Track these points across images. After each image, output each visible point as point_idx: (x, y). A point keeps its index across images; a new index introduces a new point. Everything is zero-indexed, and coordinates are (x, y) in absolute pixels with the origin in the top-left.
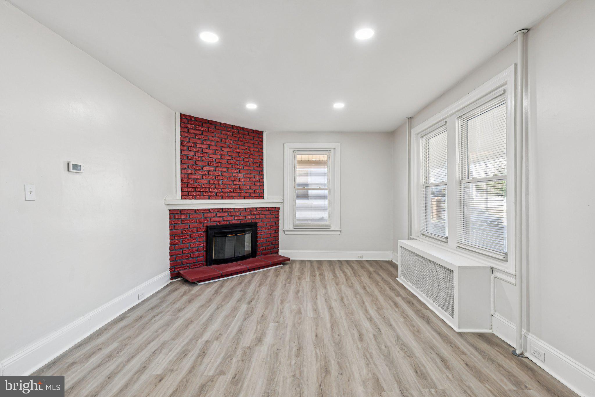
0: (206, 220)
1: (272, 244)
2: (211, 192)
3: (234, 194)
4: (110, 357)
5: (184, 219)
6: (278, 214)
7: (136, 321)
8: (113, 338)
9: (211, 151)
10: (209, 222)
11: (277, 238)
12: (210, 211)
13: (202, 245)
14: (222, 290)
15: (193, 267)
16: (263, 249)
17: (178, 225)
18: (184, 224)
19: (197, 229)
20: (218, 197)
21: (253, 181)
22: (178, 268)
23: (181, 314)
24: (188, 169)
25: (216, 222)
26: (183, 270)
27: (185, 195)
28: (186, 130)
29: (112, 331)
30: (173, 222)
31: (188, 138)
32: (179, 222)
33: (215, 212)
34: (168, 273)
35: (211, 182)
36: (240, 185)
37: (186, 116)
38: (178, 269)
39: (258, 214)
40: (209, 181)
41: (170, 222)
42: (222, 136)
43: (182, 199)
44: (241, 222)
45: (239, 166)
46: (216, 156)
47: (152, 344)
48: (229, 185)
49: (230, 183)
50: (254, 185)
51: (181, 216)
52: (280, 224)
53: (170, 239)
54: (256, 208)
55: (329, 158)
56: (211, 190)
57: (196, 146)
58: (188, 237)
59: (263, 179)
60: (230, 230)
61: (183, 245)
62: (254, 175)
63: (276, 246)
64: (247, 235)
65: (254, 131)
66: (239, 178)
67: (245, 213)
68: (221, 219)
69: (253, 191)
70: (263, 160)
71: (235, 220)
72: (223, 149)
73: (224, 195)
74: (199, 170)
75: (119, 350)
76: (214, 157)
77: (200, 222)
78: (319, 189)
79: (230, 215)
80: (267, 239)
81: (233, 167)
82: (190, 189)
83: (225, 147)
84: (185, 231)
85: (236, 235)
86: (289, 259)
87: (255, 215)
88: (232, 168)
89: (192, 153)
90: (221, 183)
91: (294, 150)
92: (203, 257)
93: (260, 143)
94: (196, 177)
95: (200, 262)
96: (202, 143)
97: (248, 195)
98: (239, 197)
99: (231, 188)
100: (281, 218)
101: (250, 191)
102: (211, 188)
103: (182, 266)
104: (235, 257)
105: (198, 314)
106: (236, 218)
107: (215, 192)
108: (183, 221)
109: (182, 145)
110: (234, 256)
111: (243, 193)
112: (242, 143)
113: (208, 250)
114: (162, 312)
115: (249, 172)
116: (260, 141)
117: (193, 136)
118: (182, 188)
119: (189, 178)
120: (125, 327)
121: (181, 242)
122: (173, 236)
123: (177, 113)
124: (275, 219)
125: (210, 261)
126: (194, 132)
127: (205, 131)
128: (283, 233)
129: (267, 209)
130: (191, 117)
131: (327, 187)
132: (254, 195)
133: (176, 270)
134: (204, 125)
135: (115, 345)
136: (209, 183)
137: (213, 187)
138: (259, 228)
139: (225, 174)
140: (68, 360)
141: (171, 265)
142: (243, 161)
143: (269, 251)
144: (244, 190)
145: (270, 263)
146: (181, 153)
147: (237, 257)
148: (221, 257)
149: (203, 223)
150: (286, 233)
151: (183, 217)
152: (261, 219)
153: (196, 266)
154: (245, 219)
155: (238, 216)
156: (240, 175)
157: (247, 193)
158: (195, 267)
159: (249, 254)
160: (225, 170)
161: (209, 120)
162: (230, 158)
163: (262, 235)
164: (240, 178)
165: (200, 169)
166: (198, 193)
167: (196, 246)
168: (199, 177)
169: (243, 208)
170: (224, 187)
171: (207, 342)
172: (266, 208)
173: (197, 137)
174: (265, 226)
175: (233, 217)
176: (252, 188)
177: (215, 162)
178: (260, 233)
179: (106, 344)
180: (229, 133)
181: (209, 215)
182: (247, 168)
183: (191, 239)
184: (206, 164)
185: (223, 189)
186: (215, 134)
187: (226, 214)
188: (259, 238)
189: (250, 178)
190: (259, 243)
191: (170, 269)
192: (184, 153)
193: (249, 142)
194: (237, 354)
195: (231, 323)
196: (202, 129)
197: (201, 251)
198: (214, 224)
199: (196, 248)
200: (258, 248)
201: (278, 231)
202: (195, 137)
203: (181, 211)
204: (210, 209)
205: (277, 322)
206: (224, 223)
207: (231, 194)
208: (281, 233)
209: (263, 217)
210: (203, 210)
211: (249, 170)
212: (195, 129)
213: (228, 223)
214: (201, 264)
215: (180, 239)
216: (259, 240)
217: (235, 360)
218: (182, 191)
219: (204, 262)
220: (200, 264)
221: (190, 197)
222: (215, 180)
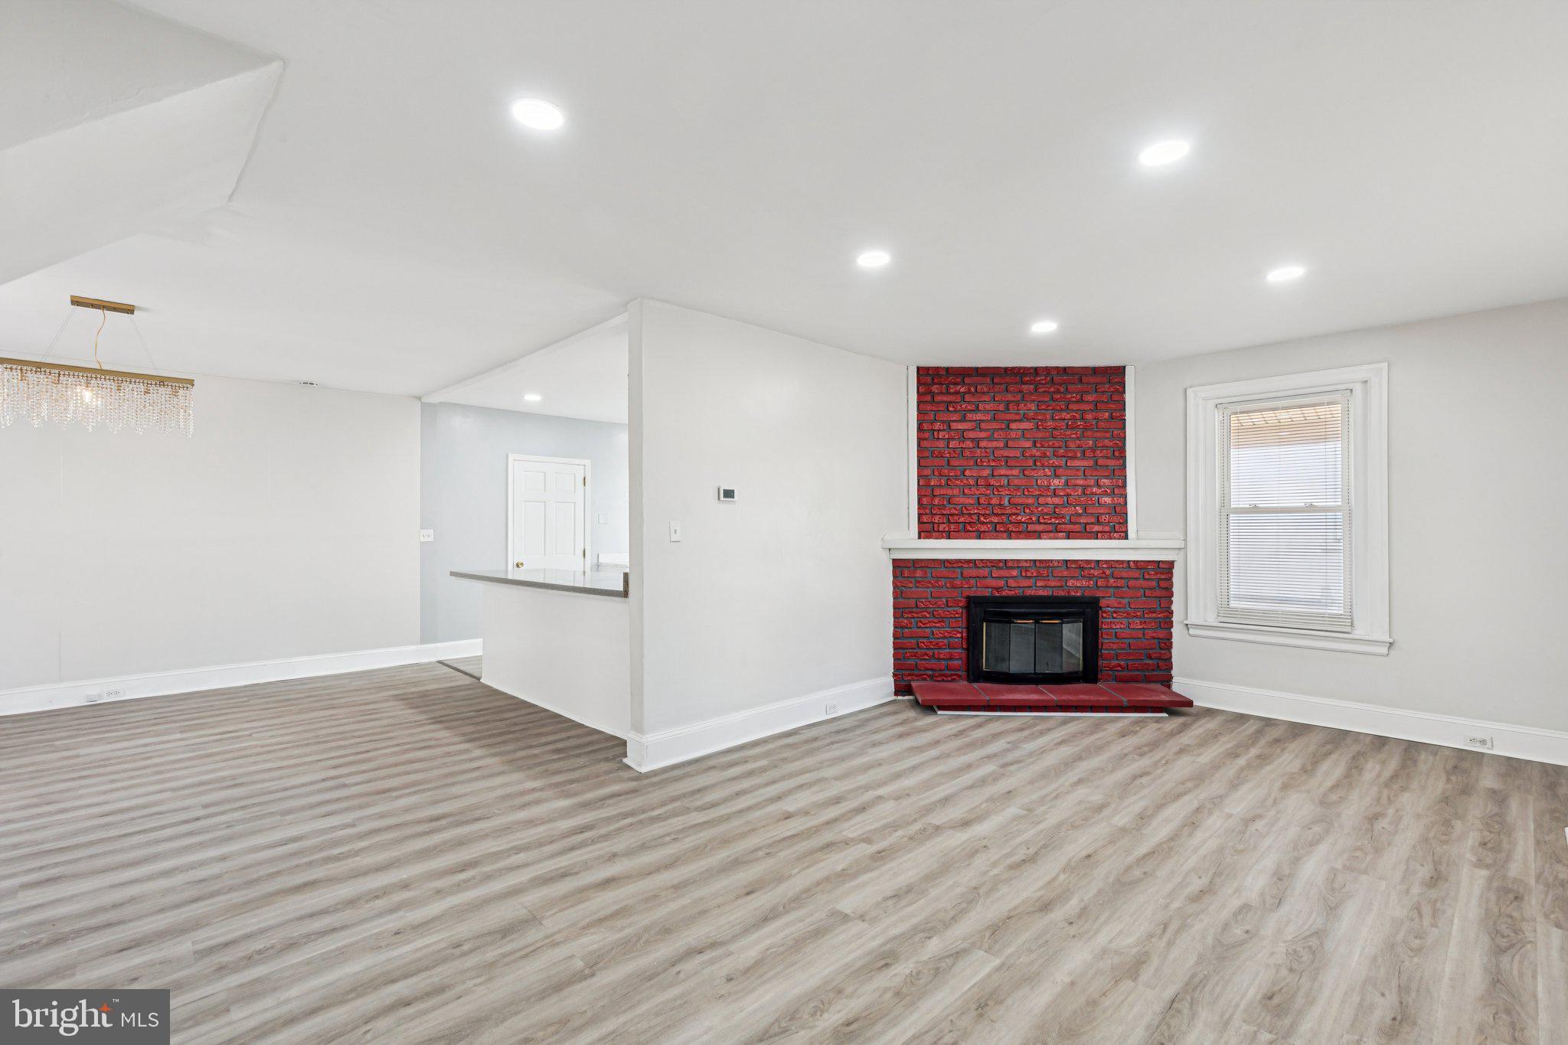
0: (967, 583)
1: (1150, 657)
2: (983, 523)
3: (1040, 528)
4: (750, 774)
5: (920, 579)
6: (1170, 579)
7: (807, 742)
8: (767, 754)
9: (983, 435)
10: (974, 589)
11: (1167, 644)
12: (975, 564)
13: (959, 635)
14: (973, 733)
15: (939, 679)
16: (1120, 665)
17: (909, 589)
18: (920, 589)
19: (947, 601)
20: (1000, 534)
21: (1093, 494)
22: (910, 675)
23: (875, 750)
24: (933, 476)
25: (990, 590)
26: (917, 680)
27: (926, 530)
28: (929, 398)
29: (771, 746)
30: (899, 584)
31: (933, 412)
32: (911, 585)
33: (987, 567)
34: (890, 680)
35: (982, 501)
36: (1056, 506)
37: (928, 369)
38: (909, 678)
39: (1104, 575)
40: (978, 498)
41: (894, 583)
42: (1010, 397)
43: (920, 538)
44: (1055, 594)
45: (1054, 461)
46: (994, 444)
47: (807, 775)
48: (1027, 506)
49: (1030, 501)
50: (1097, 504)
51: (914, 572)
52: (1177, 606)
53: (895, 617)
54: (1098, 562)
55: (1347, 411)
56: (982, 519)
57: (950, 426)
58: (928, 615)
59: (1124, 486)
60: (1023, 610)
61: (919, 630)
62: (1096, 478)
63: (1161, 663)
64: (1069, 625)
65: (1096, 371)
66: (1052, 488)
67: (1065, 573)
68: (1002, 583)
69: (1093, 520)
70: (1125, 438)
71: (1040, 589)
72: (1013, 426)
73: (1014, 529)
74: (957, 478)
75: (763, 770)
76: (989, 446)
77: (954, 587)
78: (1310, 508)
79: (1024, 574)
80: (1131, 641)
81: (1038, 464)
82: (937, 519)
83: (1015, 421)
84: (922, 602)
85: (1037, 622)
86: (1190, 703)
87: (1095, 579)
88: (1036, 465)
89: (942, 444)
90: (1006, 503)
91: (1219, 401)
92: (959, 662)
93: (1115, 397)
94: (950, 492)
95: (953, 670)
96: (964, 420)
97: (1077, 528)
98: (1052, 534)
99: (1032, 513)
100: (1177, 588)
101: (1083, 520)
102: (983, 515)
103: (916, 672)
104: (1035, 673)
105: (897, 758)
106: (1040, 584)
107: (991, 522)
108: (919, 582)
109: (920, 429)
110: (1033, 669)
111: (1064, 524)
112: (1063, 405)
113: (971, 648)
114: (848, 740)
115: (1081, 473)
116: (1117, 390)
117: (942, 407)
118: (920, 515)
119: (934, 496)
120: (788, 745)
121: (914, 625)
122: (899, 611)
123: (910, 368)
124: (1159, 592)
125: (975, 674)
126: (945, 399)
127: (969, 392)
128: (1186, 631)
129: (1132, 563)
130: (937, 369)
131: (1340, 504)
132: (1097, 528)
133: (906, 679)
134: (967, 380)
135: (763, 763)
136: (979, 504)
137: (987, 512)
138: (1105, 612)
139: (1016, 482)
140: (710, 763)
141: (897, 667)
142: (1064, 448)
143: (1137, 675)
144: (1068, 518)
145: (1121, 701)
146: (919, 445)
147: (1041, 674)
148: (1002, 668)
149: (960, 590)
150: (1192, 631)
151: (919, 573)
152: (1112, 590)
153: (945, 679)
154: (1065, 587)
155: (1046, 578)
156: (1056, 481)
157: (1075, 524)
158: (943, 680)
159: (1077, 672)
160: (1015, 472)
161: (977, 368)
162: (1028, 444)
163: (1117, 631)
164: (1055, 489)
165: (959, 474)
166: (952, 527)
167: (945, 637)
168: (955, 492)
169: (1059, 561)
170: (1014, 511)
171: (880, 797)
172: (1129, 561)
173: (951, 409)
174: (1125, 608)
175: (1033, 580)
176: (1090, 511)
177: (992, 457)
178: (1108, 623)
179: (755, 758)
180: (1025, 387)
181: (974, 572)
182: (1077, 463)
183: (935, 620)
184: (971, 463)
185: (1011, 515)
186: (993, 394)
187: (1015, 573)
188: (1104, 636)
189: (1085, 487)
190: (1107, 649)
191: (895, 675)
192: (925, 444)
193: (1081, 401)
194: (909, 828)
195: (939, 784)
196: (962, 390)
197: (955, 649)
198: (988, 593)
199: (946, 641)
200: (1101, 662)
201: (1170, 624)
202: (948, 410)
203: (915, 562)
204: (975, 560)
205: (1029, 810)
206: (1010, 592)
207: (1031, 527)
208: (1177, 631)
209: (1119, 585)
210: (960, 561)
211: (1082, 469)
212: (948, 393)
213: (1020, 592)
214: (956, 675)
215: (913, 617)
216: (1107, 641)
217: (900, 833)
218: (920, 522)
219: (963, 673)
220: (952, 675)
221: (937, 533)
222: (992, 496)
